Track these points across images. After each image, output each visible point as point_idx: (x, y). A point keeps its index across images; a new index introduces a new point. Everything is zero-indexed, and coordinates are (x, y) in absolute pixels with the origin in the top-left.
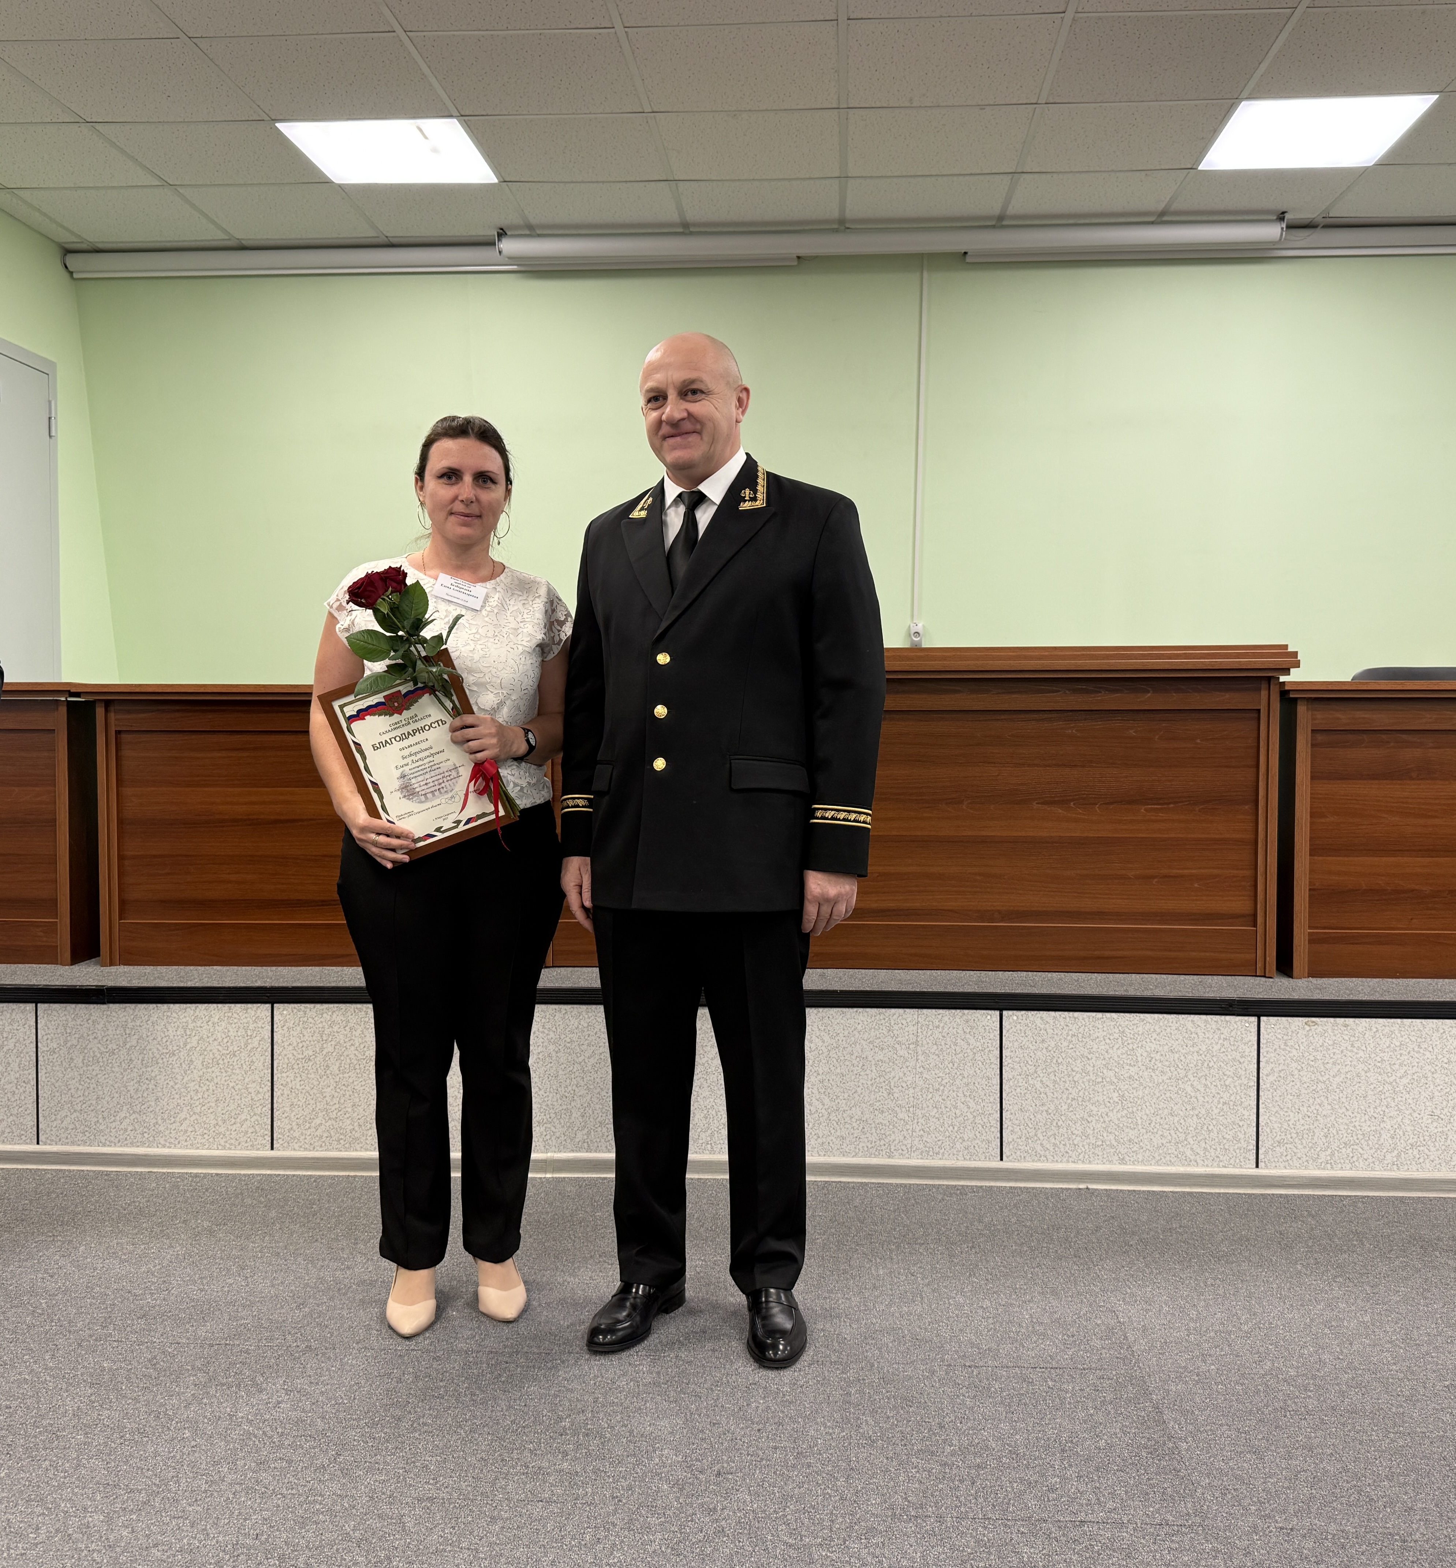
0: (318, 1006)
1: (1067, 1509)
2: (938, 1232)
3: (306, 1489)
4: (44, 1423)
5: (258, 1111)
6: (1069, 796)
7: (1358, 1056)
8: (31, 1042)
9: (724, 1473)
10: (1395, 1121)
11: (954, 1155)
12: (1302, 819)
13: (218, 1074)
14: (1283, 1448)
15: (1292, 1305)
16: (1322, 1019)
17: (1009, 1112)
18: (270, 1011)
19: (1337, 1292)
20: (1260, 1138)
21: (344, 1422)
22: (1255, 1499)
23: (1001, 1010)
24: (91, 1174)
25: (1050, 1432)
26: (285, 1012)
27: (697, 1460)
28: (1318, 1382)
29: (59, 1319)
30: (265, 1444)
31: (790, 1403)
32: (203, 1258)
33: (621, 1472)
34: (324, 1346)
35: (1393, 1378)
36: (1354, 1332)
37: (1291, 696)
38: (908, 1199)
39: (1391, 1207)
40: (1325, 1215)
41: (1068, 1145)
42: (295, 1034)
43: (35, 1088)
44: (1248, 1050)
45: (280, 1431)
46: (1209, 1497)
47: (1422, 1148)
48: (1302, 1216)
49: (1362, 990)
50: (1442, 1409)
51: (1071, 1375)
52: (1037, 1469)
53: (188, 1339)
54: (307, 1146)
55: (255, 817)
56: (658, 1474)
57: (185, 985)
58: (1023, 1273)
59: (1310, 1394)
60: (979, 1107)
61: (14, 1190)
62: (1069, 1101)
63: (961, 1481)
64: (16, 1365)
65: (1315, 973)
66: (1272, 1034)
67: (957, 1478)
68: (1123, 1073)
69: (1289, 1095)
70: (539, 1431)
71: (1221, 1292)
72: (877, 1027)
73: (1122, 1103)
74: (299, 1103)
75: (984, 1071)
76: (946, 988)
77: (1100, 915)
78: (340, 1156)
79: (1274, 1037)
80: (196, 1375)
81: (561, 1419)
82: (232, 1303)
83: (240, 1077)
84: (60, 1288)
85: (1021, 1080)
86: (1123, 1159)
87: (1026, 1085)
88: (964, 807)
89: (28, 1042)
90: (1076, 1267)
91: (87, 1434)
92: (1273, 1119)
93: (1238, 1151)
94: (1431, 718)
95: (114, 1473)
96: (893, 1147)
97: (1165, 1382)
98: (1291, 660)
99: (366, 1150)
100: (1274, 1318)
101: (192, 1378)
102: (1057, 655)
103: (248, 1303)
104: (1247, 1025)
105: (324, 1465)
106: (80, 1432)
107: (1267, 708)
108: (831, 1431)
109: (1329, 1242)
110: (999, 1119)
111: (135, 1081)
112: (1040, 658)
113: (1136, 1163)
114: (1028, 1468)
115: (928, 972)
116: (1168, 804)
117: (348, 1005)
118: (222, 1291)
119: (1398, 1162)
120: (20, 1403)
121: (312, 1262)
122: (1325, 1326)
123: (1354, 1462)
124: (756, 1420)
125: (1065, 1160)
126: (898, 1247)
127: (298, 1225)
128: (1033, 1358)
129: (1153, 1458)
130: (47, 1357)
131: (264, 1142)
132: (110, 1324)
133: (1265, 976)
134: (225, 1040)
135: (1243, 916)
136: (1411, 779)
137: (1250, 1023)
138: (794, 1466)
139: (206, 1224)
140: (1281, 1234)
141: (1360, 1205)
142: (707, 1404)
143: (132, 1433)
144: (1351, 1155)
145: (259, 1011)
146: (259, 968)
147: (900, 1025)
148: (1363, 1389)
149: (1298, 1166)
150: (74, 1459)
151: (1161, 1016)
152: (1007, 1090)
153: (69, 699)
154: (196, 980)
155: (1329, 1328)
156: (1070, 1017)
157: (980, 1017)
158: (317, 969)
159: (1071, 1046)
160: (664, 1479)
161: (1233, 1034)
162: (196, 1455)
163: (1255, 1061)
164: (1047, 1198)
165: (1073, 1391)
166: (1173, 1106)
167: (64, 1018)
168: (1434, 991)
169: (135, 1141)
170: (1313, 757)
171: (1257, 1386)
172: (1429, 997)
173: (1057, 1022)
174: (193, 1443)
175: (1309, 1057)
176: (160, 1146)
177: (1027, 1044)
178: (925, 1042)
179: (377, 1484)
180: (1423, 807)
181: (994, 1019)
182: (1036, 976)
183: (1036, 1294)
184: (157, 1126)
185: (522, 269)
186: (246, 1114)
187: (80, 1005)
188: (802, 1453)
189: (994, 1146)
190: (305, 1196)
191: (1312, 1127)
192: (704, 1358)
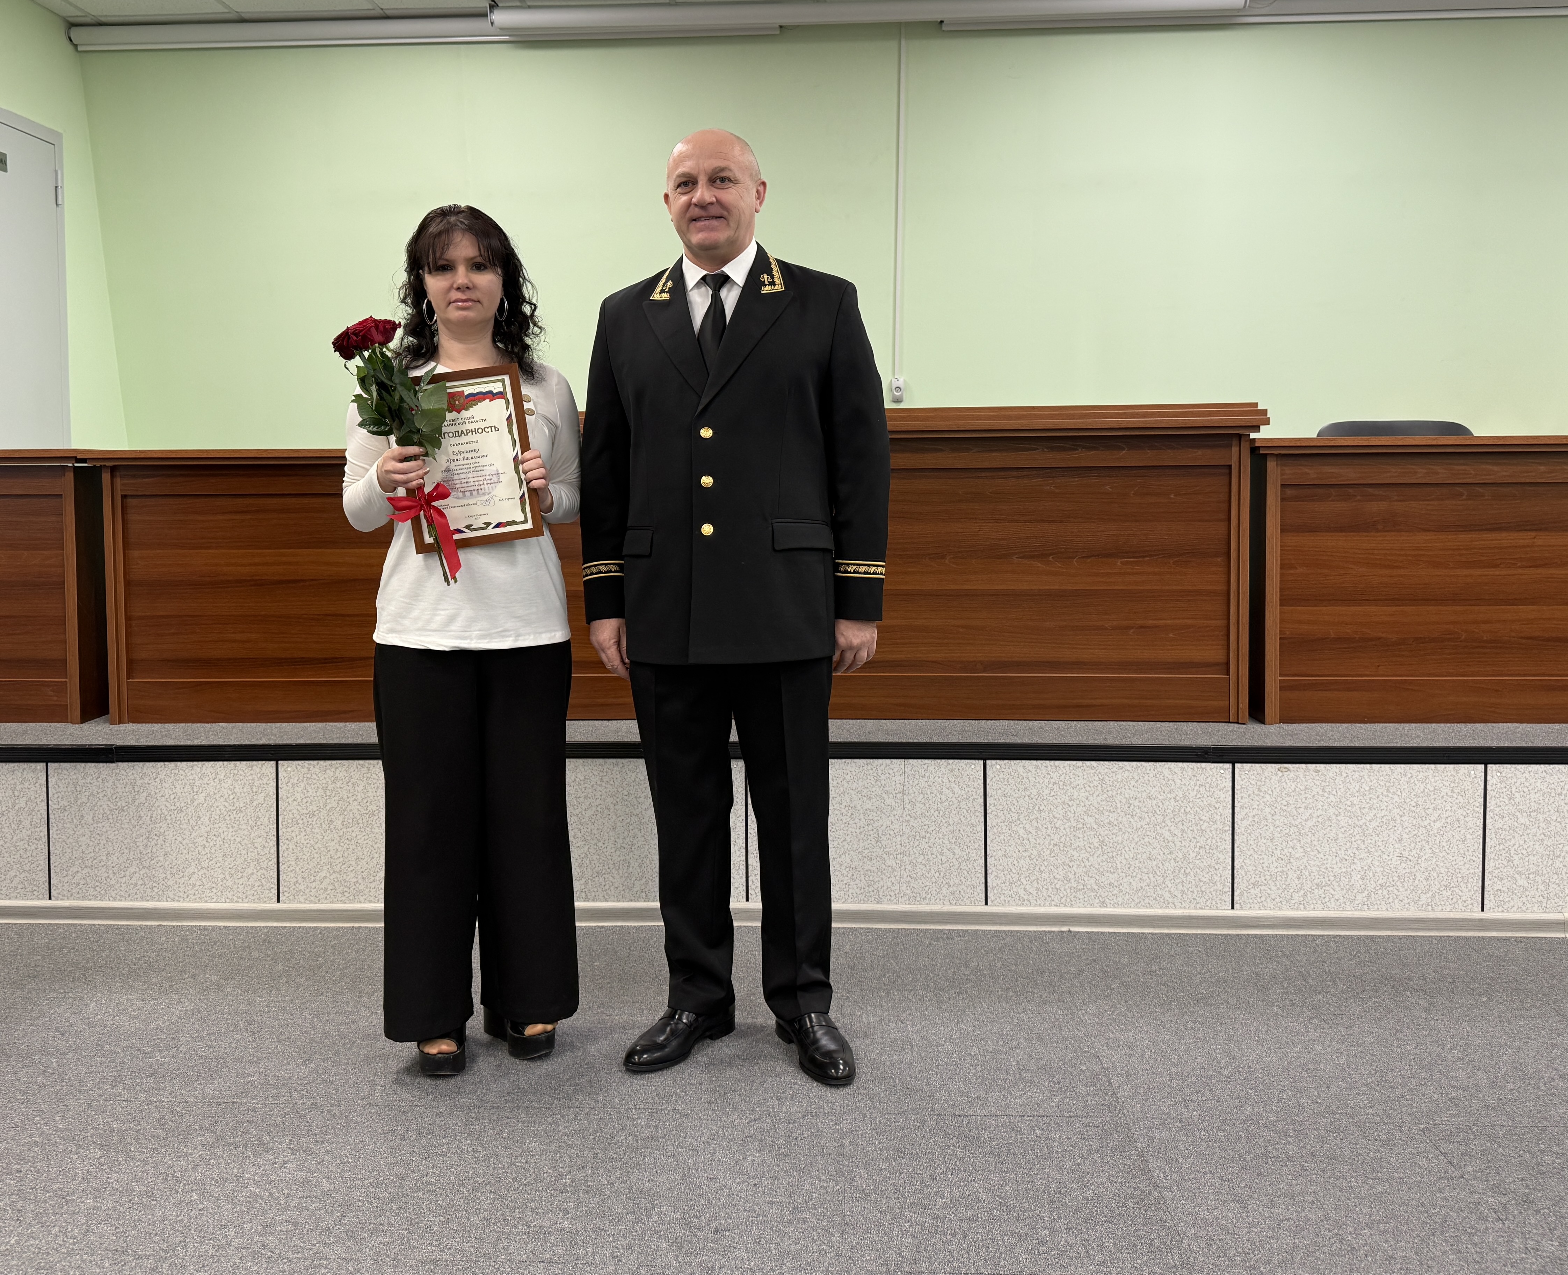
0: (321, 762)
1: (1058, 1263)
2: (926, 978)
3: (311, 1253)
4: (55, 1187)
5: (264, 865)
6: (1047, 550)
7: (1329, 800)
8: (42, 800)
9: (722, 1230)
10: (1365, 862)
11: (940, 900)
12: (1272, 570)
13: (225, 829)
14: (1265, 1196)
15: (1269, 1048)
16: (1294, 765)
17: (993, 858)
18: (275, 768)
19: (1313, 1034)
20: (1236, 881)
21: (349, 1182)
22: (1239, 1250)
23: (985, 760)
24: (102, 928)
25: (1039, 1183)
26: (289, 769)
27: (695, 1217)
28: (1297, 1127)
29: (69, 1079)
30: (271, 1206)
31: (785, 1156)
32: (211, 1013)
33: (620, 1230)
34: (329, 1103)
35: (1369, 1122)
36: (1331, 1075)
37: (1261, 452)
38: (897, 944)
39: (1362, 946)
40: (1299, 955)
41: (1050, 890)
42: (299, 790)
43: (47, 845)
44: (1223, 796)
45: (286, 1192)
46: (1195, 1248)
47: (1391, 889)
48: (1277, 956)
49: (1332, 735)
50: (1419, 1153)
51: (1058, 1123)
52: (1027, 1222)
53: (196, 1097)
54: (312, 899)
55: (258, 578)
56: (656, 1232)
57: (192, 744)
58: (1009, 1019)
59: (1290, 1139)
60: (964, 853)
61: (28, 946)
62: (1051, 847)
63: (954, 1235)
64: (27, 1127)
65: (1285, 719)
66: (1246, 780)
67: (949, 1232)
68: (1103, 819)
69: (1263, 840)
70: (540, 1188)
71: (1201, 1035)
72: (864, 777)
73: (1102, 848)
74: (304, 857)
75: (969, 819)
76: (931, 738)
77: (1078, 665)
78: (345, 908)
79: (1248, 783)
80: (203, 1135)
81: (561, 1176)
82: (239, 1060)
83: (246, 832)
84: (71, 1047)
85: (1004, 827)
86: (1103, 902)
87: (1010, 832)
88: (947, 561)
89: (38, 800)
90: (1060, 1012)
91: (96, 1198)
92: (1247, 861)
93: (1214, 893)
94: (1395, 472)
95: (122, 1239)
96: (881, 893)
97: (1149, 1129)
98: (1260, 418)
99: (370, 902)
100: (1253, 1061)
101: (199, 1139)
102: (1035, 415)
103: (255, 1059)
104: (1222, 771)
105: (329, 1228)
106: (89, 1196)
107: (1237, 464)
108: (825, 1185)
109: (1304, 983)
110: (983, 865)
111: (144, 837)
112: (1019, 417)
113: (1116, 906)
114: (1018, 1220)
115: (913, 722)
116: (1144, 557)
117: (351, 761)
118: (230, 1047)
119: (1368, 902)
120: (31, 1166)
121: (317, 1016)
122: (1303, 1069)
123: (1335, 1209)
124: (752, 1174)
125: (1047, 903)
126: (888, 994)
127: (304, 979)
128: (1021, 1105)
129: (1140, 1209)
130: (58, 1118)
131: (271, 895)
132: (120, 1083)
133: (1238, 723)
134: (231, 797)
135: (1217, 664)
136: (1378, 531)
137: (1225, 769)
138: (790, 1222)
139: (214, 978)
140: (1257, 975)
141: (1332, 944)
142: (704, 1158)
143: (140, 1195)
144: (1323, 896)
145: (264, 768)
146: (264, 725)
147: (887, 775)
148: (1342, 1134)
149: (1272, 907)
150: (83, 1225)
151: (1139, 764)
152: (992, 837)
153: (76, 465)
154: (203, 738)
155: (1306, 1071)
156: (1051, 766)
157: (964, 766)
158: (320, 725)
159: (1053, 793)
160: (662, 1237)
161: (1209, 780)
162: (204, 1218)
163: (1230, 806)
164: (1031, 942)
165: (1060, 1139)
166: (1151, 850)
167: (74, 777)
168: (1401, 736)
169: (145, 895)
170: (1283, 511)
171: (1238, 1132)
172: (1397, 743)
173: (1038, 771)
174: (201, 1206)
175: (1282, 802)
176: (169, 900)
177: (1010, 792)
178: (911, 791)
179: (381, 1246)
180: (1389, 558)
181: (978, 768)
182: (1018, 724)
183: (1022, 1041)
184: (166, 881)
185: (512, 39)
186: (252, 868)
187: (89, 764)
188: (797, 1208)
189: (979, 891)
190: (311, 948)
191: (1285, 869)
192: (700, 1110)
